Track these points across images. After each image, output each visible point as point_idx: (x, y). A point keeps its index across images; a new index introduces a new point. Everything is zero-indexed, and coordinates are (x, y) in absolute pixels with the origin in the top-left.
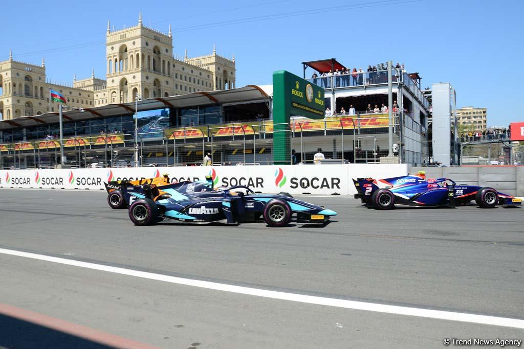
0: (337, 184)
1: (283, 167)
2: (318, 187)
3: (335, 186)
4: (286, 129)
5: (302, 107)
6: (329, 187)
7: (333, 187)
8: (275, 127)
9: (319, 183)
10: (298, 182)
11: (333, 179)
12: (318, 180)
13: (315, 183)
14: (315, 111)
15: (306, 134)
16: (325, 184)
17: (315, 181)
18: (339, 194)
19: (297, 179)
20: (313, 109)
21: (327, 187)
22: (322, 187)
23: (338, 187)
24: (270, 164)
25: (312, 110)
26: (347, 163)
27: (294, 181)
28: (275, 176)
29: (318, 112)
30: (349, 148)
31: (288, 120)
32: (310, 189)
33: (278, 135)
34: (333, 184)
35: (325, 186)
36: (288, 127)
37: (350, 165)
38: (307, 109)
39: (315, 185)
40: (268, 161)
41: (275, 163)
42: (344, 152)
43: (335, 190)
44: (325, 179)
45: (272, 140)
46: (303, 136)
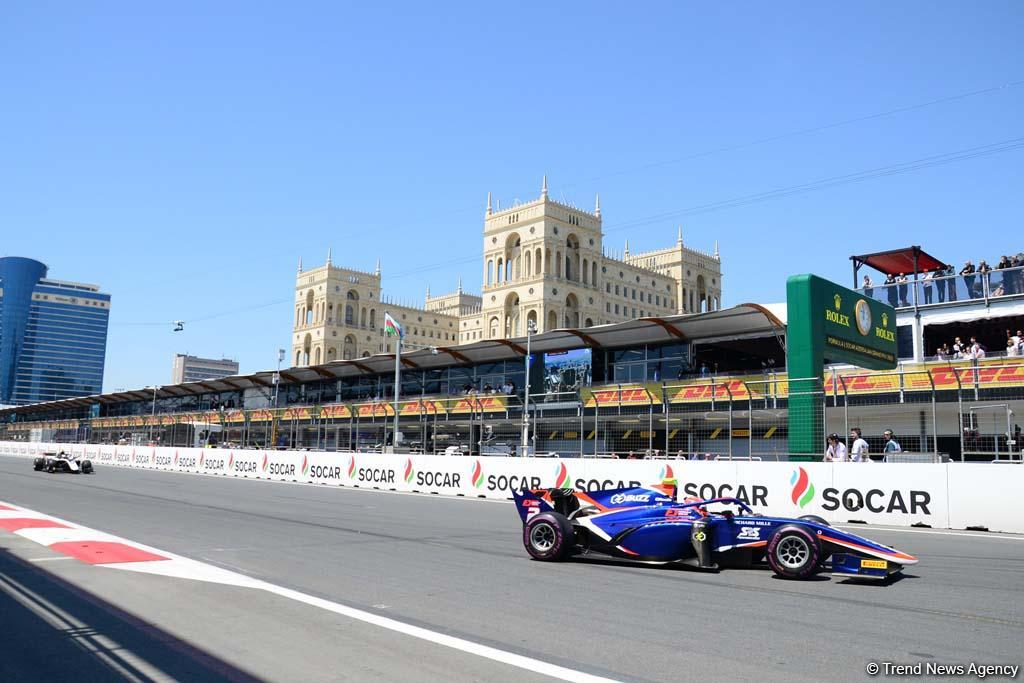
0: (923, 505)
1: (808, 466)
2: (882, 508)
3: (918, 508)
4: (814, 389)
5: (848, 345)
6: (905, 511)
7: (914, 511)
8: (792, 386)
9: (885, 501)
10: (839, 497)
11: (913, 494)
12: (881, 494)
13: (876, 501)
14: (875, 354)
15: (855, 400)
16: (897, 503)
17: (875, 497)
18: (930, 527)
19: (836, 492)
20: (872, 349)
21: (900, 511)
22: (889, 510)
23: (927, 512)
24: (782, 459)
25: (869, 352)
26: (945, 460)
27: (830, 494)
28: (792, 483)
29: (883, 355)
30: (951, 430)
31: (819, 372)
32: (863, 514)
33: (799, 401)
34: (914, 504)
35: (897, 508)
36: (818, 385)
37: (953, 465)
38: (860, 349)
39: (875, 505)
40: (777, 454)
41: (792, 458)
42: (938, 438)
43: (920, 516)
44: (896, 494)
45: (787, 411)
46: (850, 404)
